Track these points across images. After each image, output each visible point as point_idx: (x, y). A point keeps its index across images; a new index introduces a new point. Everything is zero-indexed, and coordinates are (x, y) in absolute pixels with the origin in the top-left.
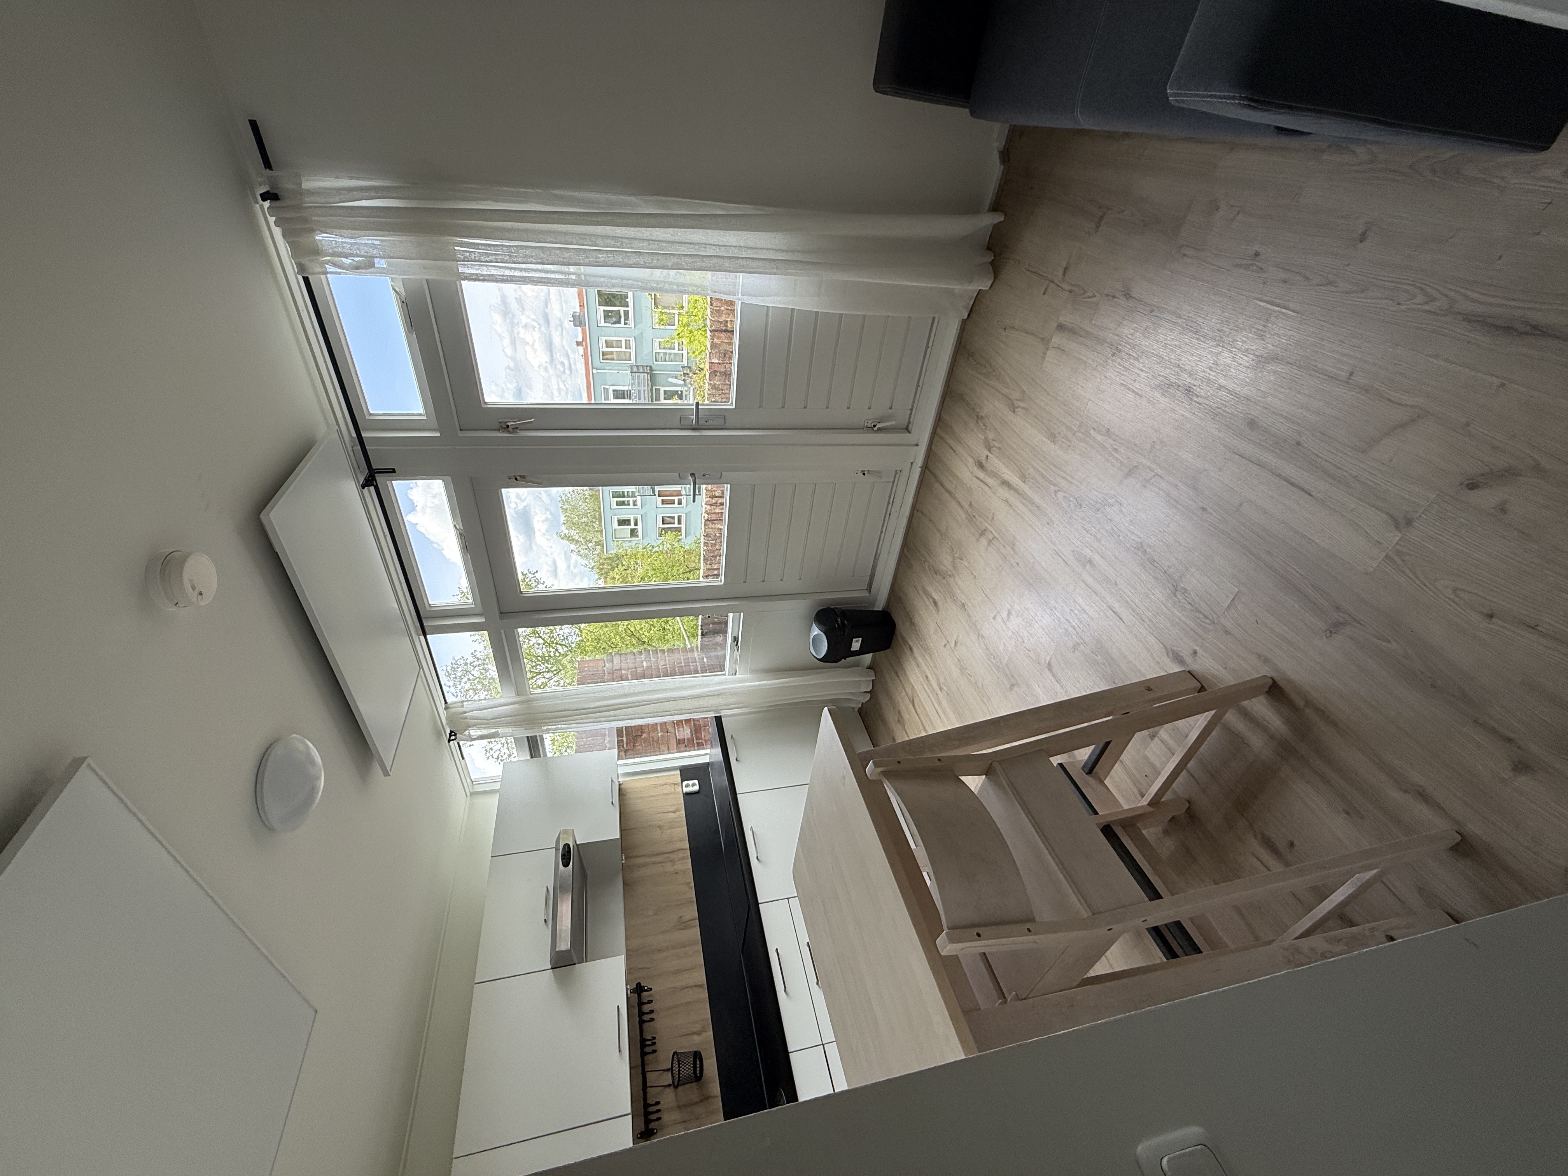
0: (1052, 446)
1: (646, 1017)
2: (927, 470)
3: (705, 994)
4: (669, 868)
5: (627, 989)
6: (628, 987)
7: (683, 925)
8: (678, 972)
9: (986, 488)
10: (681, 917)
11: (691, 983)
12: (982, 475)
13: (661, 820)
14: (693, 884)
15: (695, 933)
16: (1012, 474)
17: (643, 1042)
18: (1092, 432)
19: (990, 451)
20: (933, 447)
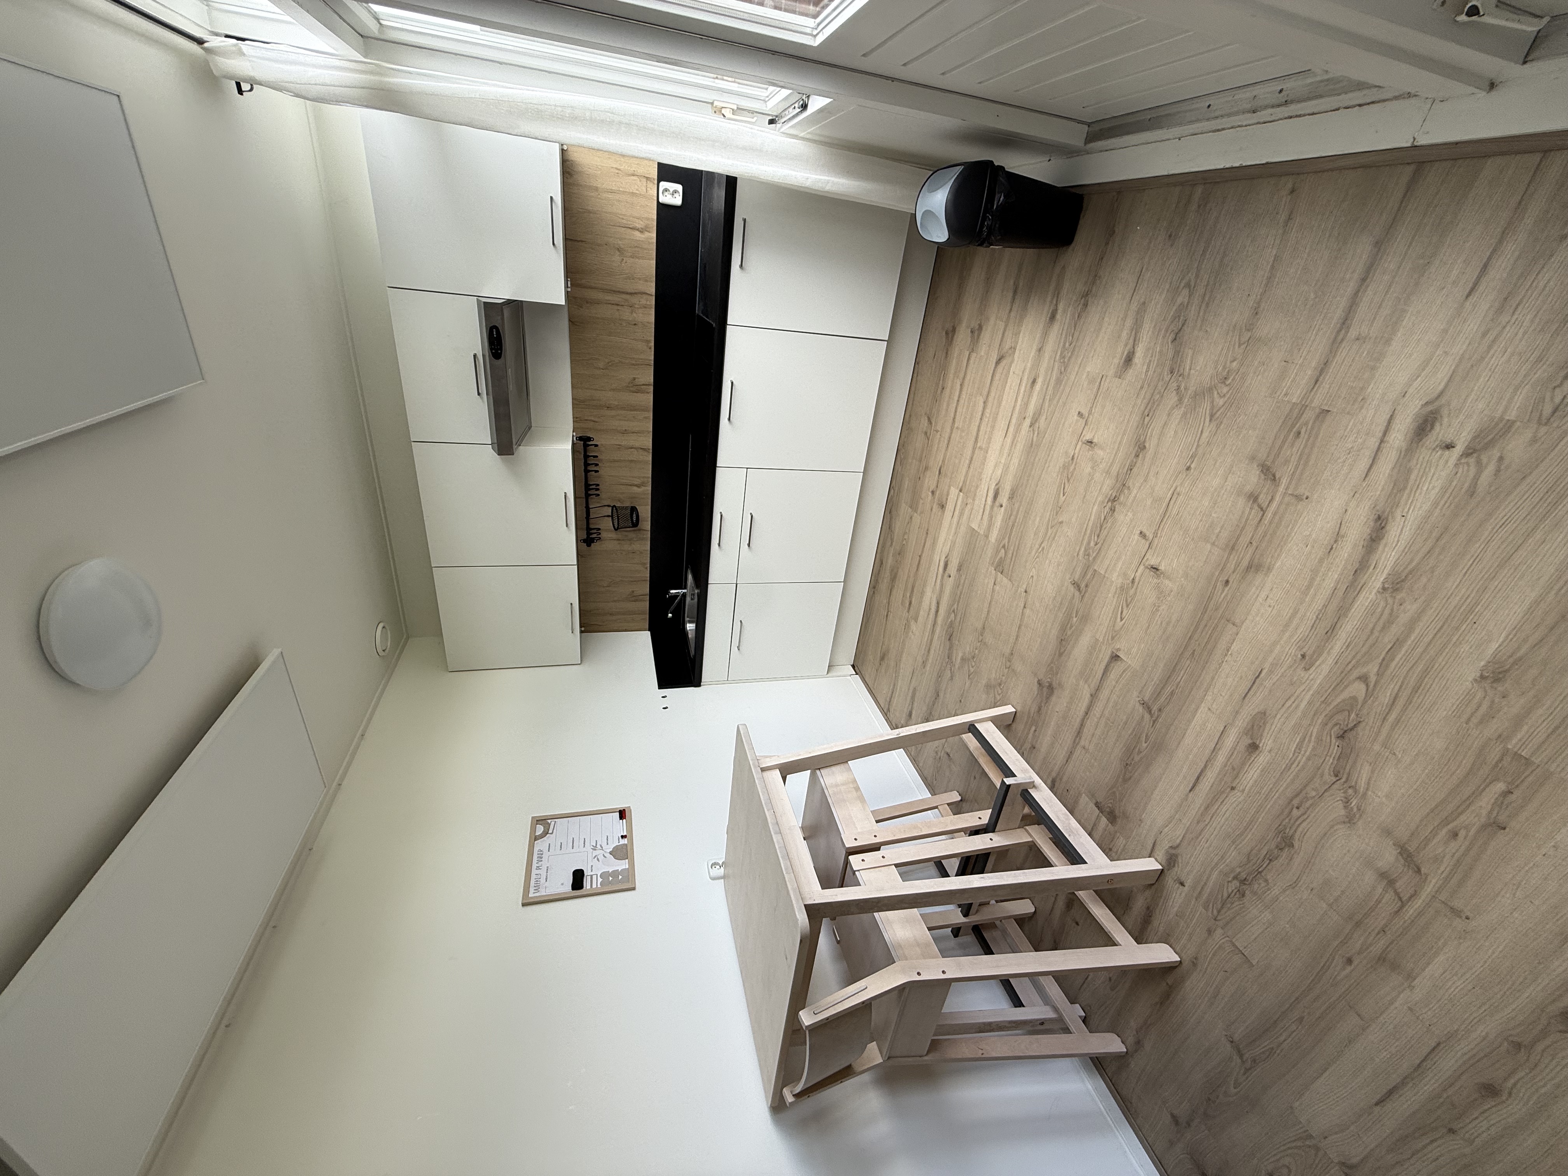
0: (1472, 673)
1: (590, 468)
2: (1410, 169)
3: (649, 458)
4: (626, 314)
5: (573, 436)
6: (574, 434)
7: (635, 388)
8: (625, 432)
9: (1363, 464)
10: (634, 379)
11: (637, 445)
12: (1398, 437)
13: (621, 239)
14: (652, 344)
15: (648, 399)
16: (1402, 543)
17: (587, 486)
18: (1500, 786)
19: (1468, 453)
20: (1490, 167)
